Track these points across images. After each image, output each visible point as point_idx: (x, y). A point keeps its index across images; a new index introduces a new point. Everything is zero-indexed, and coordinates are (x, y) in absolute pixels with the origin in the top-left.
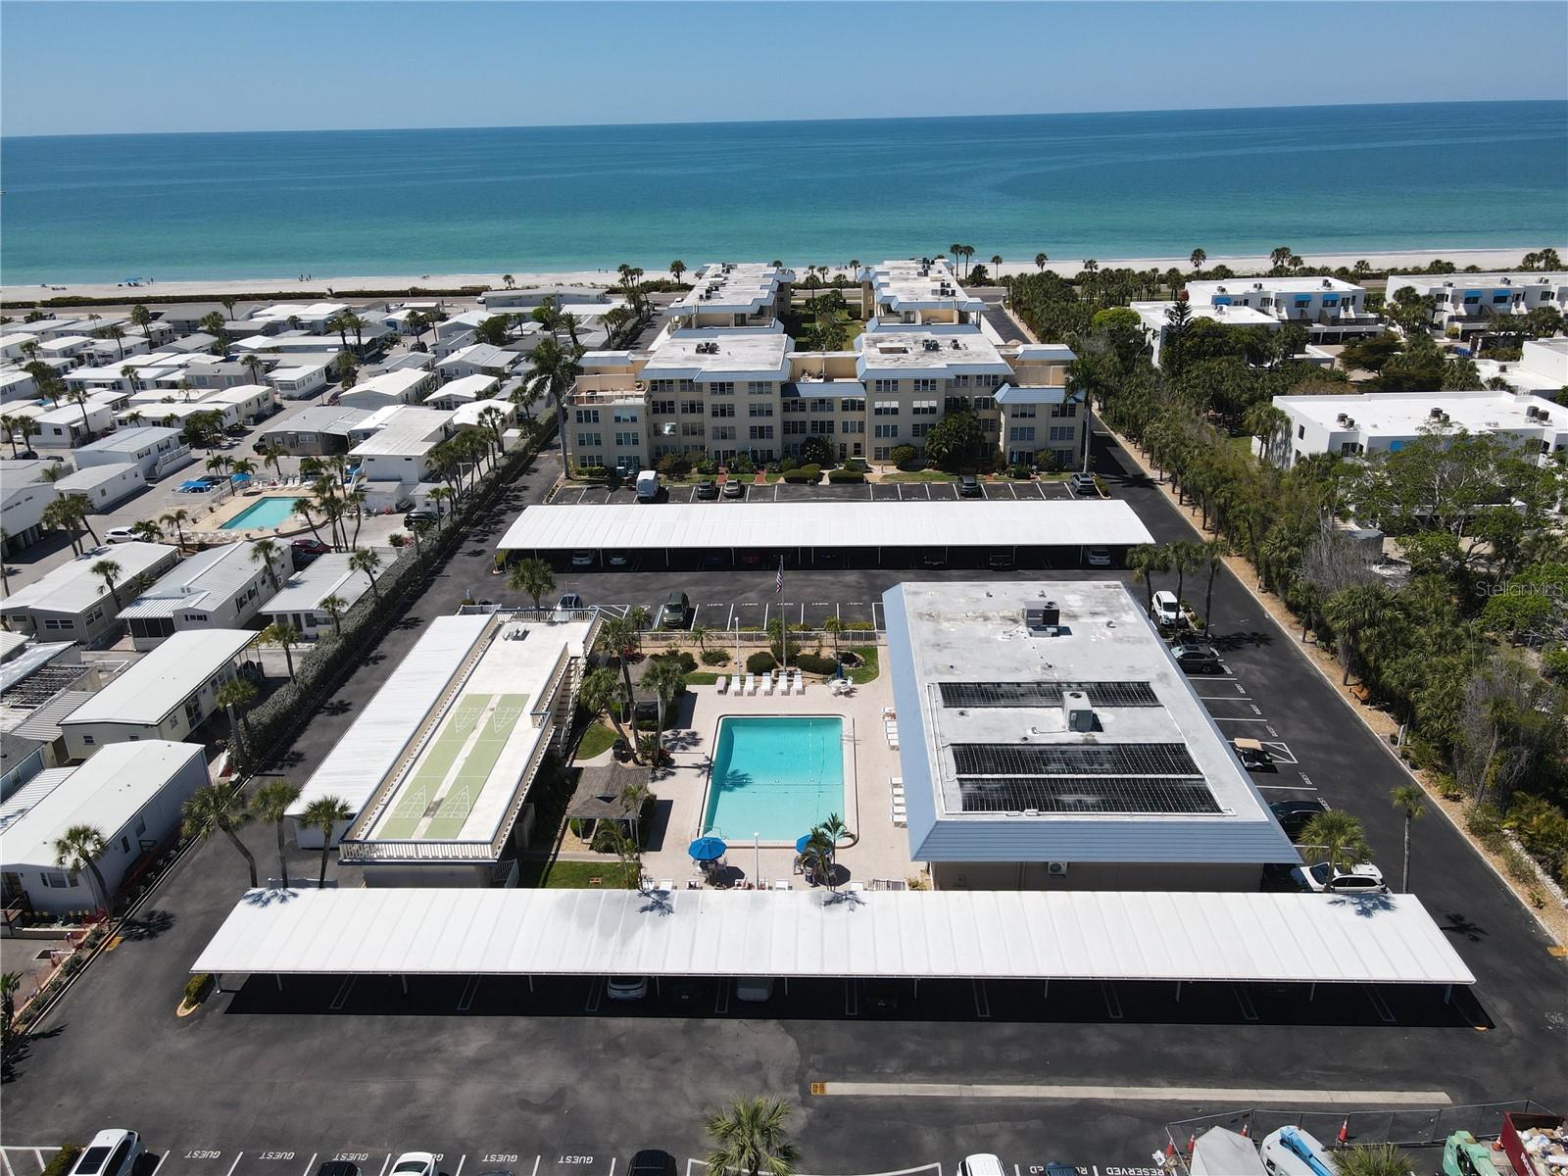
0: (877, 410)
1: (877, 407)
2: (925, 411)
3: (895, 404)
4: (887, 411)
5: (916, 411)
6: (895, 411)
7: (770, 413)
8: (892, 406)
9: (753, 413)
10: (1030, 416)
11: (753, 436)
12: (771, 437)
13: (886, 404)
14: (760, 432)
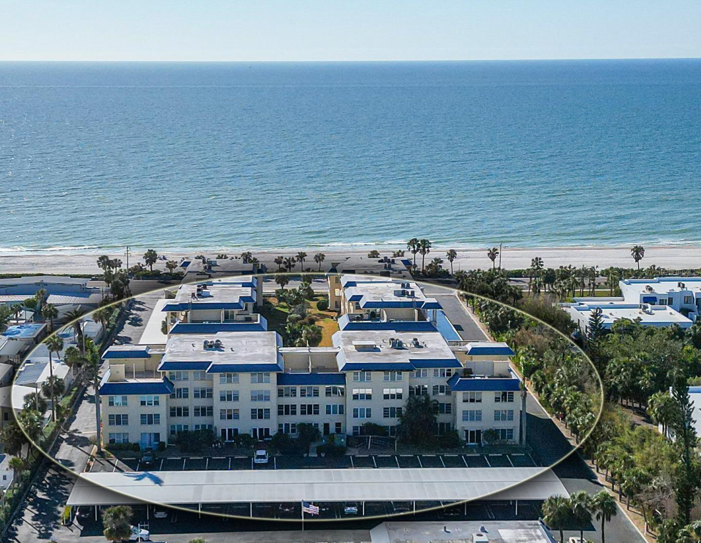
0: (354, 396)
1: (354, 393)
2: (393, 396)
3: (369, 391)
4: (362, 396)
5: (386, 397)
6: (369, 397)
7: (267, 398)
8: (367, 393)
9: (254, 399)
10: (477, 401)
11: (253, 417)
12: (268, 417)
13: (362, 391)
14: (259, 414)
